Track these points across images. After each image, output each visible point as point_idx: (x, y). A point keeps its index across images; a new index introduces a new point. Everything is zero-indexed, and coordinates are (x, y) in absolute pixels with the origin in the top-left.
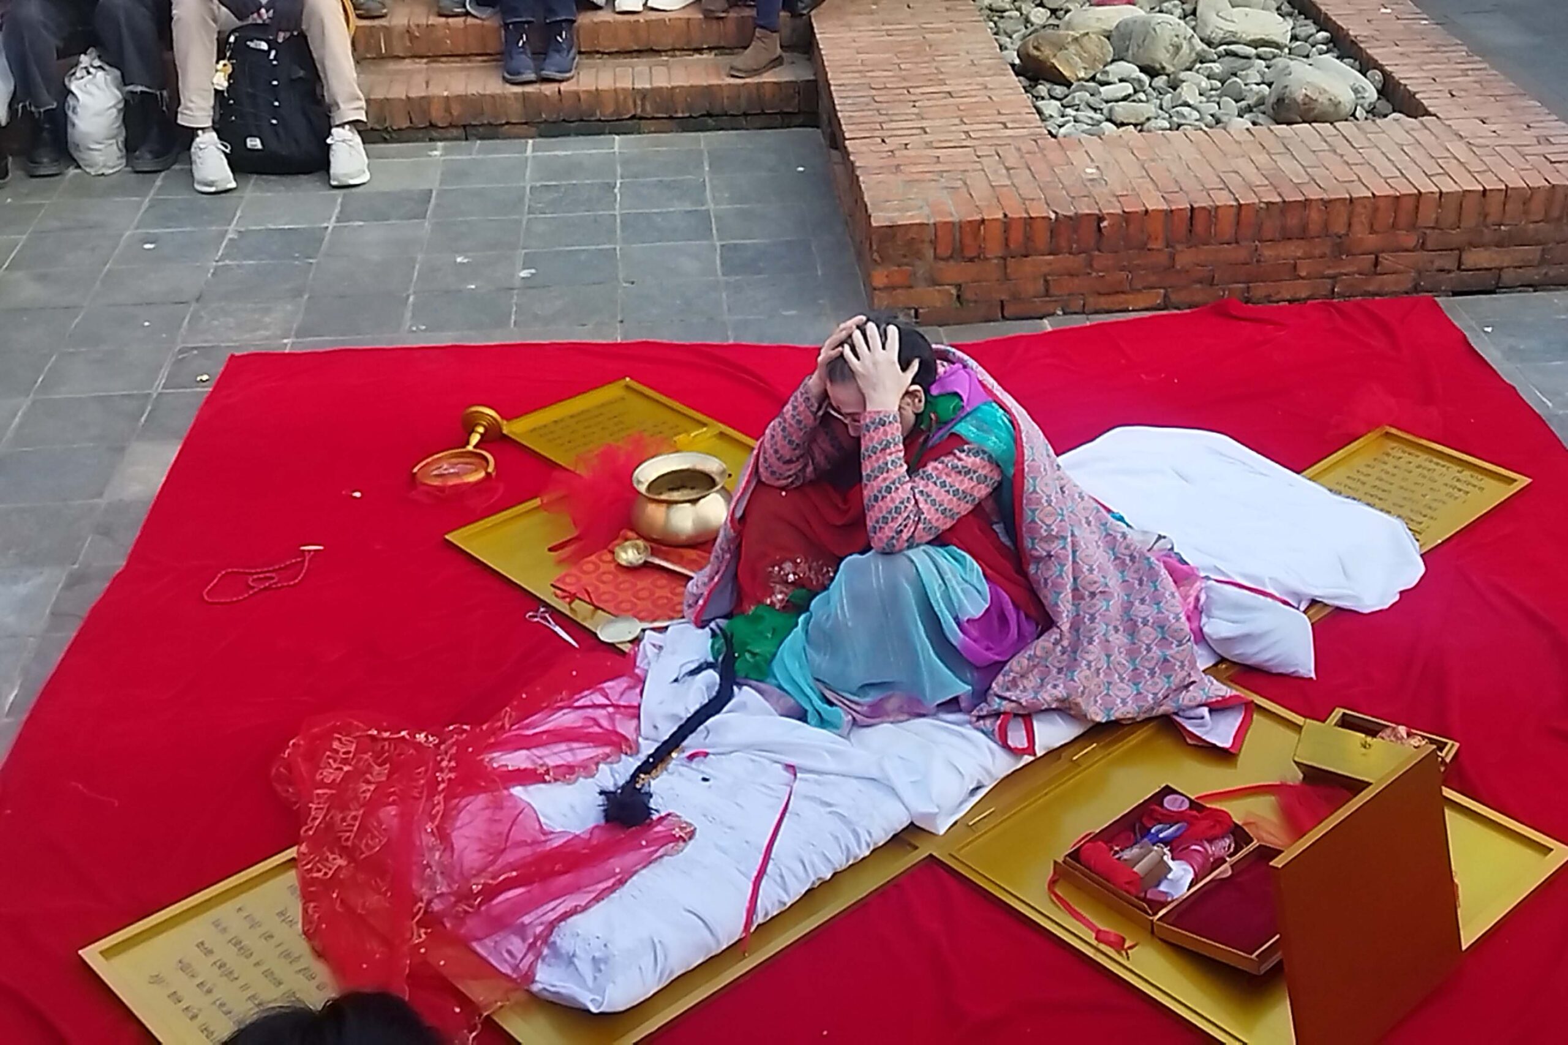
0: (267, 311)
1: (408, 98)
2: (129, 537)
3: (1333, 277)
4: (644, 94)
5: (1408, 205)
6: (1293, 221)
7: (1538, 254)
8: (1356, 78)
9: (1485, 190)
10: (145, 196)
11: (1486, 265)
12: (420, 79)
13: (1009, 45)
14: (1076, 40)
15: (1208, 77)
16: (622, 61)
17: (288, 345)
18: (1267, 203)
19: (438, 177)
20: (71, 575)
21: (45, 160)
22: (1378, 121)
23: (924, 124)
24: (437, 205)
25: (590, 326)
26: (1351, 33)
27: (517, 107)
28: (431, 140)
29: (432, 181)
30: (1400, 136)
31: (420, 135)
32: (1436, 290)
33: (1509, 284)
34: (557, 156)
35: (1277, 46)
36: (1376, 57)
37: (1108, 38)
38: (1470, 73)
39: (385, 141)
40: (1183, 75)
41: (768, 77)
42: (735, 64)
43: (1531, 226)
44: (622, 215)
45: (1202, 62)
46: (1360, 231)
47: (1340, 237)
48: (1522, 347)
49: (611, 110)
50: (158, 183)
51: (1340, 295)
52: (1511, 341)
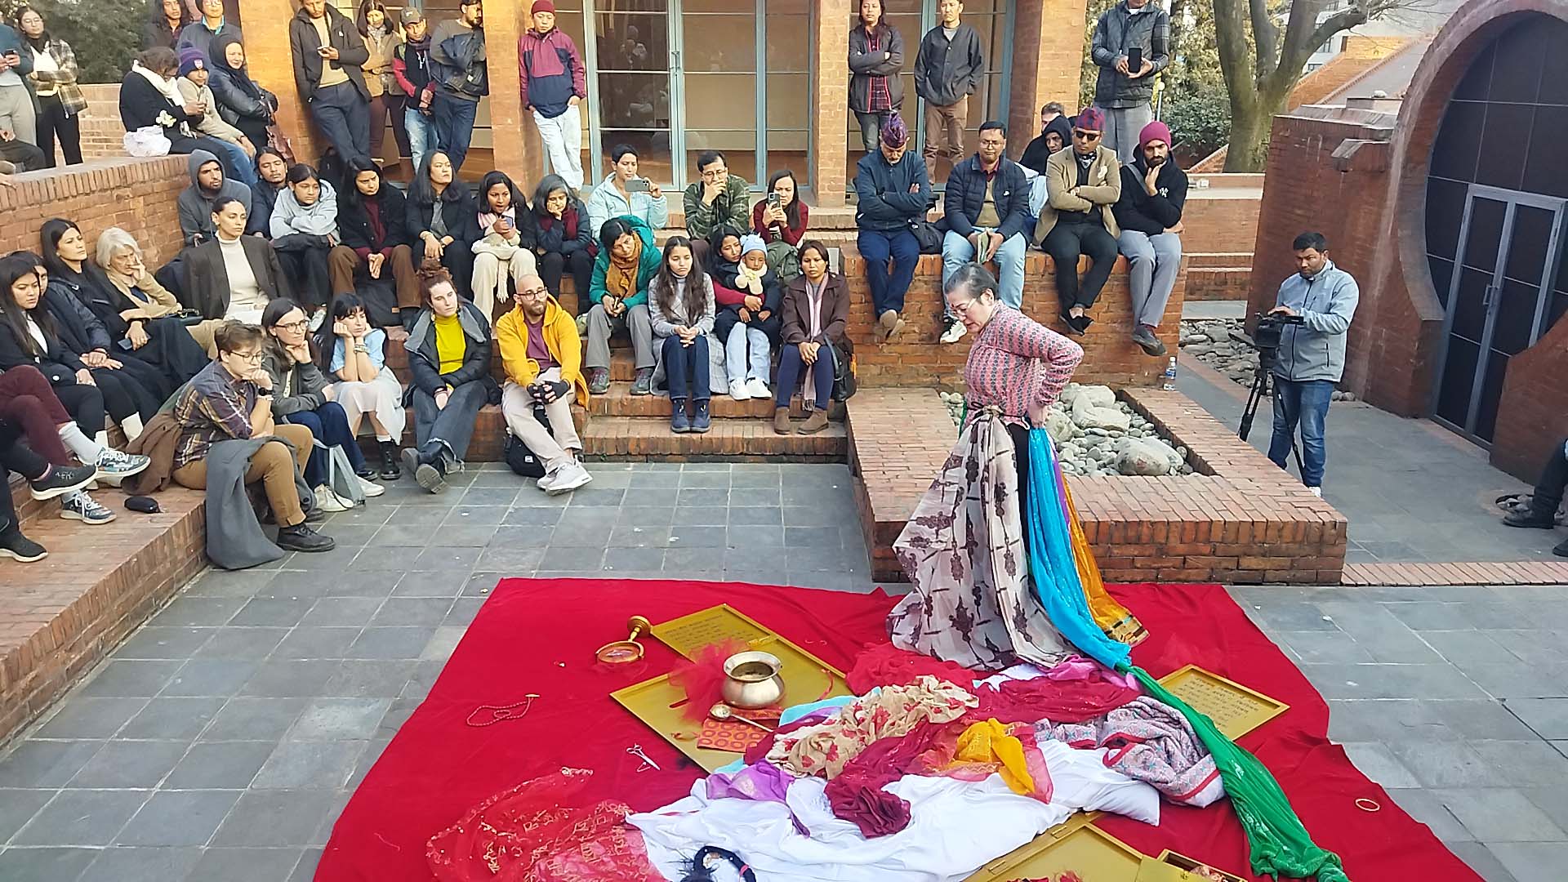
0: (525, 553)
1: (617, 439)
2: (430, 683)
3: (1158, 568)
4: (748, 441)
5: (1204, 528)
6: (1131, 533)
7: (1289, 564)
8: (1171, 452)
9: (1253, 522)
10: (468, 486)
11: (1255, 567)
12: (625, 428)
15: (1080, 446)
16: (737, 422)
17: (533, 574)
18: (1116, 522)
19: (629, 483)
20: (394, 703)
22: (1184, 476)
23: (908, 464)
24: (626, 499)
25: (707, 572)
26: (1166, 425)
27: (677, 445)
28: (627, 461)
29: (625, 485)
30: (1198, 485)
31: (621, 459)
32: (1223, 581)
33: (1271, 579)
34: (697, 473)
35: (1122, 430)
36: (1182, 439)
38: (1241, 451)
39: (602, 461)
40: (1063, 444)
41: (819, 435)
42: (802, 427)
43: (1284, 545)
44: (731, 508)
45: (1075, 437)
46: (1174, 541)
47: (1161, 544)
48: (1280, 620)
49: (730, 448)
50: (475, 479)
51: (1162, 580)
52: (1273, 616)
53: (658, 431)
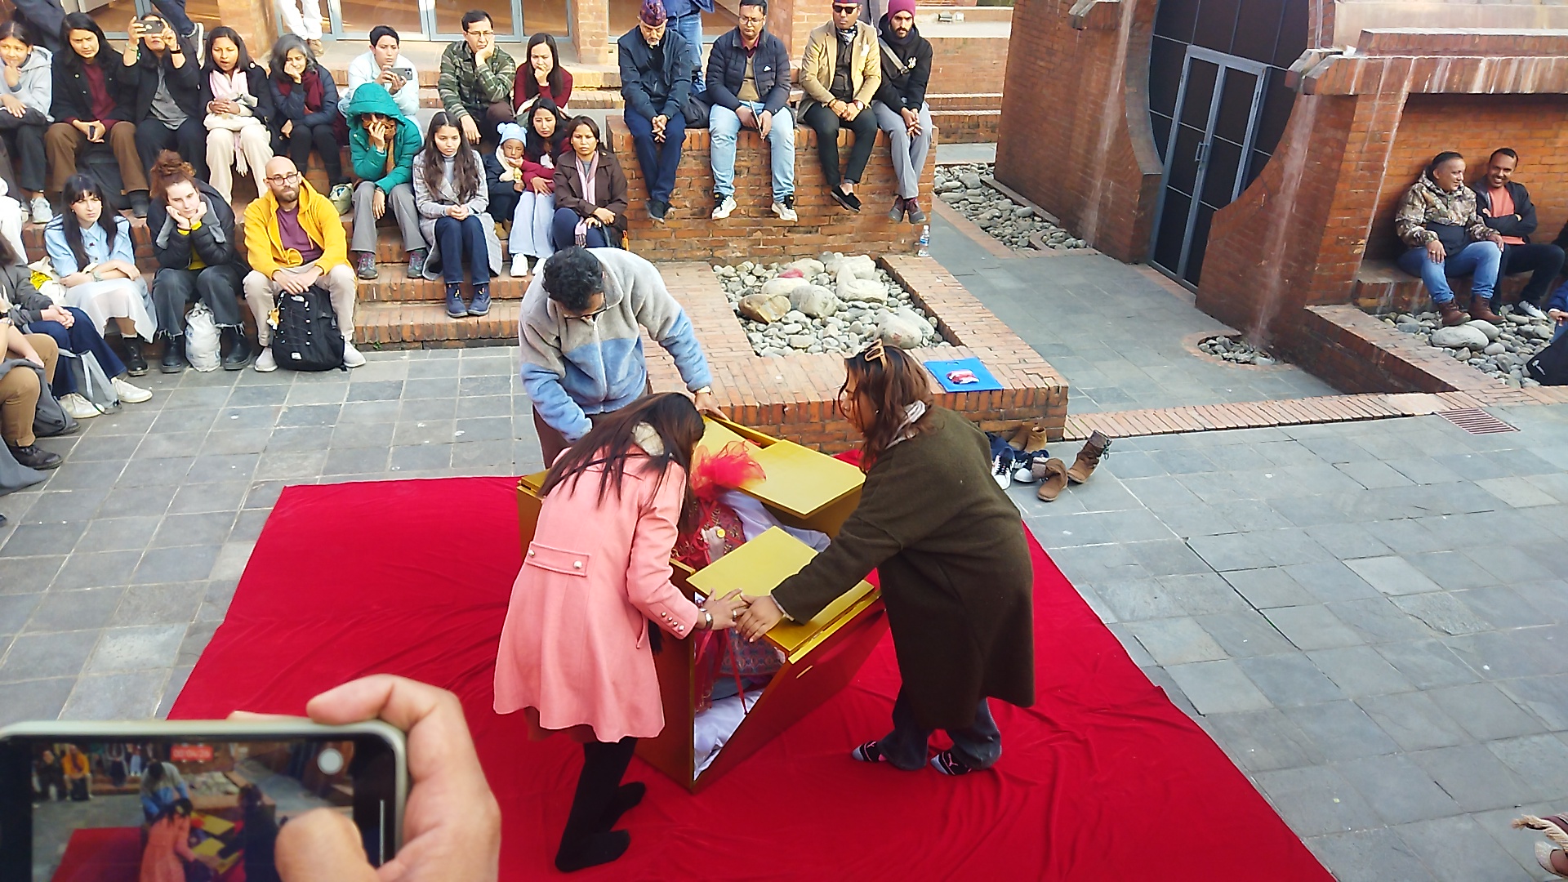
0: (306, 458)
1: (390, 326)
8: (923, 323)
10: (233, 385)
12: (397, 314)
13: (734, 299)
14: (770, 299)
15: (843, 320)
19: (407, 371)
21: (172, 364)
22: (934, 347)
24: (406, 390)
25: (496, 466)
26: (920, 294)
27: (454, 330)
28: (403, 349)
29: (403, 375)
30: (948, 353)
31: (397, 347)
34: (475, 359)
35: (881, 302)
36: (933, 310)
37: (788, 297)
38: (984, 319)
39: (375, 349)
40: (829, 319)
44: (514, 397)
45: (839, 311)
49: (508, 332)
50: (240, 376)
53: (433, 317)
